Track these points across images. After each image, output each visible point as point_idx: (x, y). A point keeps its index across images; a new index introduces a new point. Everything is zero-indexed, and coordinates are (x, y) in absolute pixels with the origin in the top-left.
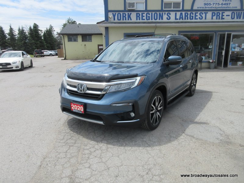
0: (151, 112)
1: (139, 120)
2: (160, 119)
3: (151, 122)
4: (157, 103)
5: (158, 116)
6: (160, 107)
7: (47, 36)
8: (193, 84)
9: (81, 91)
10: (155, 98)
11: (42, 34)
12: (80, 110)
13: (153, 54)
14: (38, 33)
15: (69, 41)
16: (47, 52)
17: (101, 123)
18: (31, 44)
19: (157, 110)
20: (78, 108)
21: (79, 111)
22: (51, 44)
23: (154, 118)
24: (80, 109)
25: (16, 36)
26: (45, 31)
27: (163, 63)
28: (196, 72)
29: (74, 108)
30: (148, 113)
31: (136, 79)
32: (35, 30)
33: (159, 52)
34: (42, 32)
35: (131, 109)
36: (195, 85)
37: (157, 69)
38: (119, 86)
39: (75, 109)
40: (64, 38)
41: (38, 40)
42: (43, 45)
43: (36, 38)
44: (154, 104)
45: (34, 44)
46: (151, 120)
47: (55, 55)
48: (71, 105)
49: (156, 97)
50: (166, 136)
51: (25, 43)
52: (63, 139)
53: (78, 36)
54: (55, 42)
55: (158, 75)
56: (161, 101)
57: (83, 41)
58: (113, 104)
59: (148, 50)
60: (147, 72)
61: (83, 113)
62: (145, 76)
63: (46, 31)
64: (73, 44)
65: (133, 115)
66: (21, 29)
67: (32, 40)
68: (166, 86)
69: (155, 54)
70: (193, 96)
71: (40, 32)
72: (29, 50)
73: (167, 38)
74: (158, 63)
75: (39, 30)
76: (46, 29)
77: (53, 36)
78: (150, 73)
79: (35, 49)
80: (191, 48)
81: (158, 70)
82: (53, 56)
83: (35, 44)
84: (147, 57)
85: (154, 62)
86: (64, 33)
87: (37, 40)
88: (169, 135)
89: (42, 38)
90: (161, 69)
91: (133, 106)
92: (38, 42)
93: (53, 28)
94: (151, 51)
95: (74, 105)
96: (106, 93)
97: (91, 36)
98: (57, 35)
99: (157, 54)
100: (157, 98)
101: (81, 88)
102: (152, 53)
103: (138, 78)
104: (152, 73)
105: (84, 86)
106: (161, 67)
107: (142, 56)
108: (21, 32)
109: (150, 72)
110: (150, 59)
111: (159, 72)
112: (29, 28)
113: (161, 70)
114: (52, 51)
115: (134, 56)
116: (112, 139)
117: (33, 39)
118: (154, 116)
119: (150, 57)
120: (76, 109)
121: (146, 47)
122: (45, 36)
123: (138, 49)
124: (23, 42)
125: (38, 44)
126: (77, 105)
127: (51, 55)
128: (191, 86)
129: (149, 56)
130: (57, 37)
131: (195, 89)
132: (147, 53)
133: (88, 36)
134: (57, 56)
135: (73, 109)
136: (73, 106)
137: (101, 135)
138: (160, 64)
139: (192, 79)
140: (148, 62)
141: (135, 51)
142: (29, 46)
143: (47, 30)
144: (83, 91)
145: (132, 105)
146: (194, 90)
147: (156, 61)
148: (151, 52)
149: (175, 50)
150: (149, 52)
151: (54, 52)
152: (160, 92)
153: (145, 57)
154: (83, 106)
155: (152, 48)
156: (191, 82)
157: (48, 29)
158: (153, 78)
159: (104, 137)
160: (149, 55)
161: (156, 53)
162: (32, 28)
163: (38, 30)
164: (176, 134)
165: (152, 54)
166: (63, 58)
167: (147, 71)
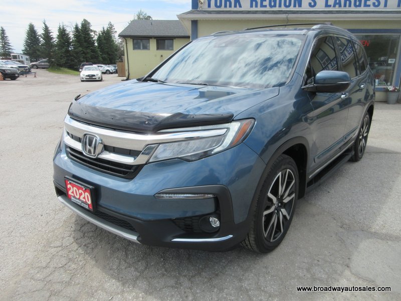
0: (266, 213)
1: (231, 236)
2: (287, 223)
3: (266, 236)
4: (282, 187)
5: (284, 217)
6: (289, 195)
7: (104, 41)
8: (363, 136)
9: (90, 152)
10: (279, 177)
11: (96, 38)
12: (84, 200)
13: (279, 68)
14: (89, 34)
15: (134, 48)
16: (101, 67)
17: (133, 238)
18: (77, 53)
19: (282, 203)
20: (81, 194)
21: (83, 202)
22: (109, 55)
23: (274, 223)
24: (84, 198)
25: (54, 40)
26: (100, 33)
27: (303, 87)
28: (370, 111)
29: (73, 192)
30: (258, 215)
31: (228, 129)
32: (83, 31)
33: (291, 65)
34: (96, 35)
35: (211, 208)
36: (366, 138)
37: (287, 103)
38: (183, 145)
39: (74, 197)
40: (126, 43)
41: (89, 47)
42: (96, 55)
43: (85, 44)
44: (275, 192)
45: (82, 53)
46: (266, 231)
47: (114, 72)
48: (66, 186)
49: (280, 174)
50: (301, 275)
51: (68, 51)
52: (46, 267)
53: (151, 40)
54: (117, 51)
55: (287, 117)
56: (291, 182)
57: (158, 48)
58: (163, 193)
59: (268, 60)
60: (261, 109)
61: (91, 208)
62: (253, 121)
63: (102, 32)
64: (141, 53)
65: (215, 222)
66: (61, 27)
67: (79, 47)
68: (306, 145)
69: (283, 67)
70: (360, 162)
71: (92, 34)
72: (73, 63)
73: (313, 30)
74: (290, 86)
75: (92, 31)
76: (102, 30)
77: (113, 41)
78: (270, 113)
79: (83, 61)
80: (361, 58)
81: (289, 104)
82: (112, 73)
83: (84, 53)
84: (266, 72)
85: (281, 85)
86: (127, 34)
87: (87, 47)
88: (308, 270)
89: (94, 43)
90: (295, 102)
91: (216, 200)
92: (89, 51)
93: (113, 28)
94: (275, 60)
95: (73, 186)
96: (146, 164)
97: (173, 40)
98: (120, 40)
99: (288, 69)
100: (283, 176)
101: (90, 145)
102: (276, 65)
103: (235, 127)
104: (274, 112)
105: (96, 140)
106: (297, 96)
107: (256, 69)
108: (63, 33)
109: (270, 110)
110: (273, 77)
111: (292, 109)
112: (75, 26)
113: (295, 104)
114: (110, 66)
115: (239, 68)
116: (163, 275)
117: (81, 46)
118: (274, 220)
119: (272, 74)
120: (78, 197)
121: (264, 53)
122: (100, 40)
123: (250, 56)
124: (64, 50)
125: (88, 53)
126: (79, 188)
127: (108, 72)
128: (358, 140)
129: (270, 72)
130: (119, 43)
131: (364, 147)
132: (266, 65)
133: (167, 39)
134: (117, 75)
135: (71, 195)
136: (70, 189)
137: (139, 261)
138: (295, 90)
139: (362, 127)
140: (268, 85)
141: (243, 58)
142: (74, 57)
143: (104, 30)
144: (94, 153)
145: (214, 198)
146: (363, 149)
147: (285, 82)
148: (274, 62)
149: (324, 63)
150: (271, 63)
151: (113, 68)
152: (292, 160)
153: (262, 73)
154: (89, 191)
155: (276, 54)
156: (360, 131)
157: (106, 29)
158: (275, 124)
159: (146, 268)
160: (270, 68)
161: (285, 68)
162: (80, 26)
163: (88, 31)
164: (326, 270)
165: (275, 68)
166: (125, 78)
167: (262, 105)
